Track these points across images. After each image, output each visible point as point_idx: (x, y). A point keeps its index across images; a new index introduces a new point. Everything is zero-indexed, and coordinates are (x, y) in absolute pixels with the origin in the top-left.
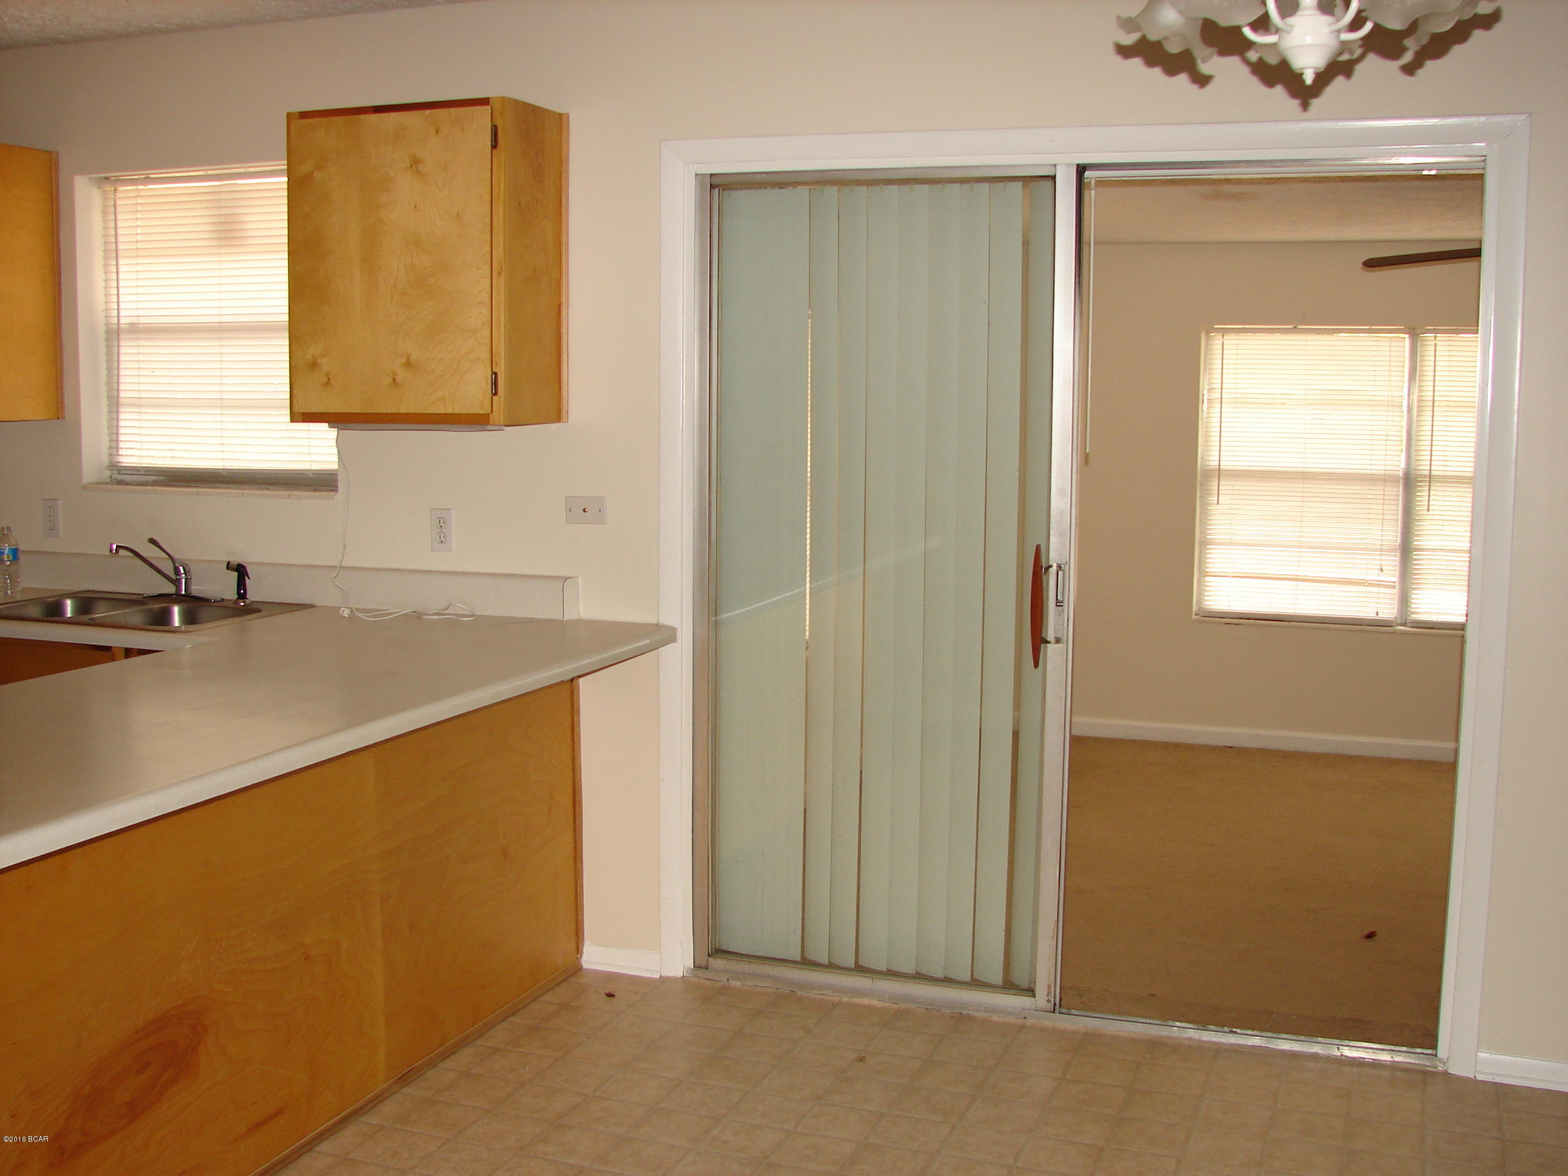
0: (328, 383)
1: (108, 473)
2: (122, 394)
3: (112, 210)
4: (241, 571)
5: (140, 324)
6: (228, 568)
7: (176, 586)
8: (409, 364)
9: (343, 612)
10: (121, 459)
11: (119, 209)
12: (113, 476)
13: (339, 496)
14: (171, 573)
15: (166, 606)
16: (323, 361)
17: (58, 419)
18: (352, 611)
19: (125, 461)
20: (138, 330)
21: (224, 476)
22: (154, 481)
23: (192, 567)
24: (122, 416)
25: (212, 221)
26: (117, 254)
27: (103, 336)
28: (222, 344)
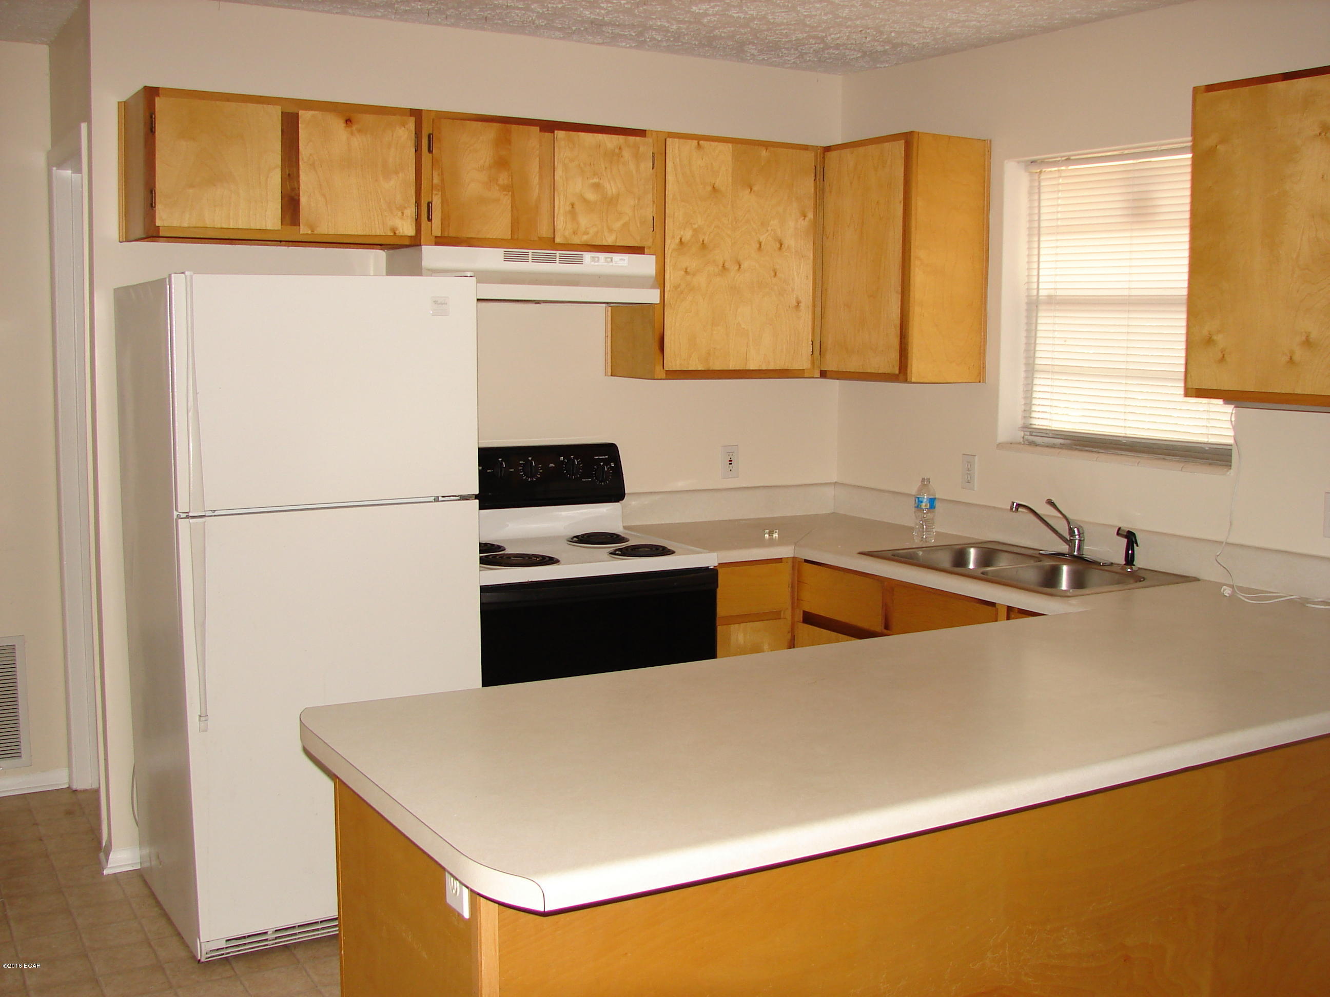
0: (1223, 359)
1: (1022, 434)
2: (1038, 361)
3: (1037, 191)
4: (1131, 538)
5: (1057, 296)
6: (1118, 534)
7: (1069, 546)
8: (1308, 343)
9: (1224, 591)
10: (1034, 421)
11: (1043, 190)
12: (1026, 437)
13: (1232, 472)
14: (1067, 536)
15: (1057, 565)
16: (1219, 338)
17: (980, 382)
18: (1234, 591)
19: (1037, 424)
20: (1057, 302)
21: (1124, 444)
22: (1061, 444)
23: (1086, 528)
24: (1036, 381)
25: (1123, 199)
26: (1039, 230)
27: (1024, 307)
28: (1130, 316)
